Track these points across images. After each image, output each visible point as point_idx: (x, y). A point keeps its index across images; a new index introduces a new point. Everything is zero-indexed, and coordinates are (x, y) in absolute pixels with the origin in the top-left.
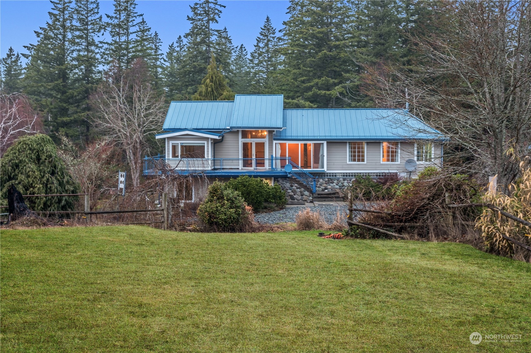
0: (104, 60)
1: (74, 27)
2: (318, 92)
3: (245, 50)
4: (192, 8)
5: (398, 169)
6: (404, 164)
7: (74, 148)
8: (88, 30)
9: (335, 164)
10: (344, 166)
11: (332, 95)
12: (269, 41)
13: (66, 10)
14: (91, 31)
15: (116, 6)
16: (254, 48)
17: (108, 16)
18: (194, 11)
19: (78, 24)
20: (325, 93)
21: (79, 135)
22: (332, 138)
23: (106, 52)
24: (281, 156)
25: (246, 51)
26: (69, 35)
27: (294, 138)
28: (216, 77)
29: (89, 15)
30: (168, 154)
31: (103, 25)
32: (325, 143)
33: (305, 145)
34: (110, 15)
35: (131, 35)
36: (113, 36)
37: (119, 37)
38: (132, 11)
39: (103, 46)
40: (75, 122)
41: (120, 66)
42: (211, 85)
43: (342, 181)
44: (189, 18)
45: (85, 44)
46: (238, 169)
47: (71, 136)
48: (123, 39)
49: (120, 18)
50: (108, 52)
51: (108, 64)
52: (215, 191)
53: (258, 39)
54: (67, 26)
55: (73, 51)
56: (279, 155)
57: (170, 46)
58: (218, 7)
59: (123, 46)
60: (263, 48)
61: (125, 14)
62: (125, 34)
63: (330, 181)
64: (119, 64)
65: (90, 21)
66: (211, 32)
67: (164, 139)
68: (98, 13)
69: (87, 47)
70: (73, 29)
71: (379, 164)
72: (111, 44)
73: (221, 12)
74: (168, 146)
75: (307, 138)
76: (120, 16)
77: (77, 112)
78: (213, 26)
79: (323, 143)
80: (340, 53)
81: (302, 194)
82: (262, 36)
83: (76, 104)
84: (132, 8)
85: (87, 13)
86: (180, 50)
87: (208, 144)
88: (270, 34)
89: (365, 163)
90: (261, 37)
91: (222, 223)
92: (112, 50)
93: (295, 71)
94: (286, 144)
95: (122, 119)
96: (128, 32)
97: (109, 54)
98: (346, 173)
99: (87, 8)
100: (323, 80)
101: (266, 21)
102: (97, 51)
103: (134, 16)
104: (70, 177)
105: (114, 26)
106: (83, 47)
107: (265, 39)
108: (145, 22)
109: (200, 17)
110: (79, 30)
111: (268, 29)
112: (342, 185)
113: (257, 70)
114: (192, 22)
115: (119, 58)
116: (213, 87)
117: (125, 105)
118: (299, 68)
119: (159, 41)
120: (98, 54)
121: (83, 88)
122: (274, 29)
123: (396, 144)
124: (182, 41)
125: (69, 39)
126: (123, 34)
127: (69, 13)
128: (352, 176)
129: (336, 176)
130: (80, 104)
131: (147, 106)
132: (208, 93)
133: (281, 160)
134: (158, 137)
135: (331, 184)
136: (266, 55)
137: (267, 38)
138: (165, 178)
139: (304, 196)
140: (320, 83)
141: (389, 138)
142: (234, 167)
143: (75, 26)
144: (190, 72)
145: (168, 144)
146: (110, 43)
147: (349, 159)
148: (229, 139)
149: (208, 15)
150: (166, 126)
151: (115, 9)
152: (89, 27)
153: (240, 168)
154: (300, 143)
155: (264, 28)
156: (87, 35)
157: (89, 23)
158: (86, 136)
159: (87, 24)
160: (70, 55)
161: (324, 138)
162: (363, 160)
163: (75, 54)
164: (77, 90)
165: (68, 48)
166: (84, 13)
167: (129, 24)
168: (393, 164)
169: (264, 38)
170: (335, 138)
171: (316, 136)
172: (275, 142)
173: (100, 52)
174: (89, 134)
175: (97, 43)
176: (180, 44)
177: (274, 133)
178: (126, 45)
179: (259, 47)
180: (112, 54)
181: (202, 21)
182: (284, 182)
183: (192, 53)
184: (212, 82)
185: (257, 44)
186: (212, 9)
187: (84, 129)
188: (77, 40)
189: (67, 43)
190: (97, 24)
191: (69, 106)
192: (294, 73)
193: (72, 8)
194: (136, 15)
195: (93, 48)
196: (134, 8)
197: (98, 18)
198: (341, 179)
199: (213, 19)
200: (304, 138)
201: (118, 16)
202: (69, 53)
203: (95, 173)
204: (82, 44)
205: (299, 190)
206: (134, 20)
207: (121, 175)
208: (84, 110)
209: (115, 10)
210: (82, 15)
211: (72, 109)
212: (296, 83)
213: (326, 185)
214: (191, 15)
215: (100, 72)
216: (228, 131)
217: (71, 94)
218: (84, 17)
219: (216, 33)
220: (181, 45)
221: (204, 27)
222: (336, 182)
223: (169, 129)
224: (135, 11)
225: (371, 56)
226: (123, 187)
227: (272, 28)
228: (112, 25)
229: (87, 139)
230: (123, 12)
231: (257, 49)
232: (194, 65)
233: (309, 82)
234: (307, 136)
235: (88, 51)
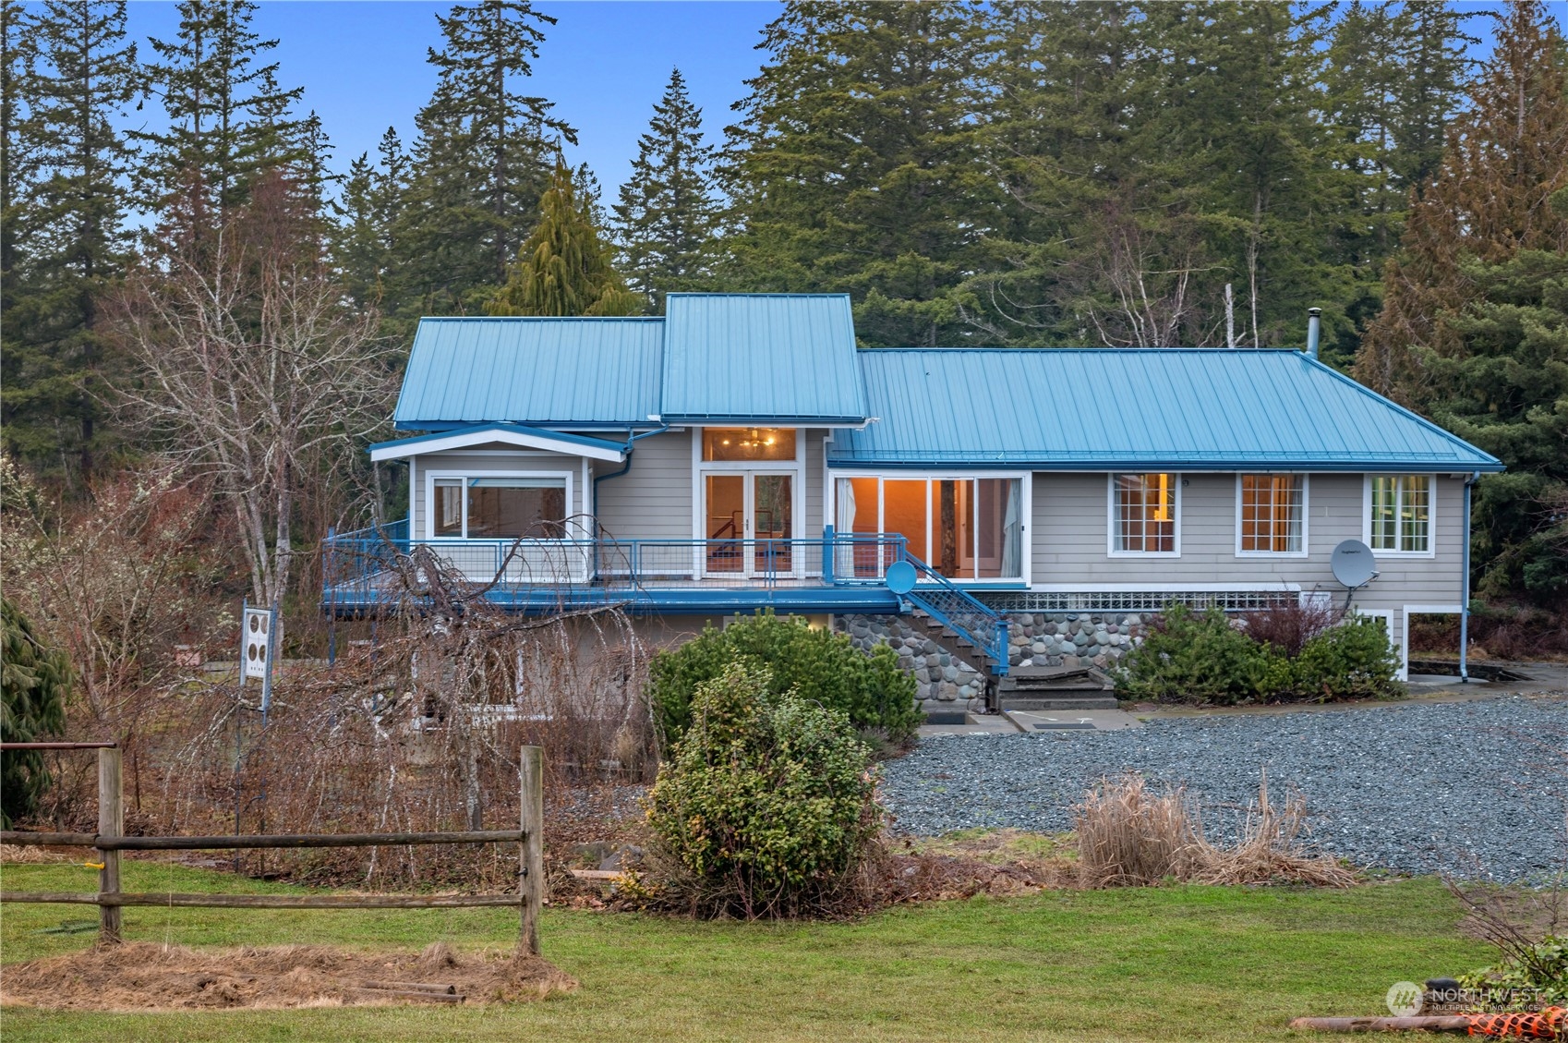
0: (142, 196)
1: (41, 83)
2: (885, 302)
3: (594, 181)
4: (443, 22)
5: (1302, 577)
6: (1329, 558)
7: (40, 499)
8: (91, 92)
9: (1062, 559)
10: (1097, 568)
11: (936, 314)
12: (679, 147)
13: (12, 23)
14: (97, 95)
15: (186, 12)
16: (633, 171)
17: (158, 46)
18: (451, 33)
19: (54, 73)
20: (911, 310)
21: (58, 451)
22: (1053, 458)
23: (152, 168)
24: (856, 528)
25: (596, 186)
26: (23, 111)
27: (908, 458)
28: (571, 234)
29: (90, 42)
30: (421, 521)
31: (141, 76)
32: (1027, 478)
33: (948, 487)
34: (166, 42)
35: (236, 110)
36: (176, 113)
37: (197, 116)
38: (239, 30)
39: (139, 149)
40: (45, 403)
41: (199, 214)
42: (557, 266)
43: (1089, 625)
44: (433, 58)
45: (77, 140)
46: (688, 578)
47: (32, 454)
48: (210, 122)
49: (199, 54)
50: (159, 168)
51: (158, 207)
52: (731, 710)
53: (644, 140)
54: (14, 78)
55: (35, 164)
56: (847, 527)
57: (354, 165)
58: (530, 20)
59: (210, 148)
60: (661, 171)
61: (217, 40)
62: (215, 108)
63: (1044, 624)
64: (197, 208)
65: (94, 63)
66: (508, 104)
67: (404, 461)
68: (121, 33)
69: (87, 149)
70: (39, 87)
71: (1230, 558)
72: (169, 142)
73: (541, 37)
74: (421, 491)
75: (958, 458)
76: (199, 45)
77: (50, 372)
78: (513, 83)
79: (1018, 481)
80: (961, 172)
81: (936, 674)
82: (658, 133)
83: (47, 346)
84: (240, 21)
85: (85, 36)
86: (392, 175)
87: (577, 481)
88: (683, 126)
89: (1177, 553)
90: (656, 135)
91: (777, 868)
92: (172, 159)
93: (807, 232)
94: (875, 481)
95: (221, 390)
96: (226, 103)
97: (160, 174)
98: (1105, 594)
99: (86, 19)
100: (902, 265)
101: (671, 83)
102: (118, 164)
103: (248, 48)
104: (23, 627)
105: (180, 78)
106: (72, 150)
107: (667, 143)
108: (275, 83)
109: (470, 55)
110: (58, 92)
111: (678, 111)
112: (1086, 639)
113: (641, 240)
114: (443, 69)
115: (198, 187)
116: (563, 271)
117: (231, 338)
118: (820, 224)
119: (324, 143)
120: (124, 175)
121: (71, 288)
122: (696, 109)
123: (1297, 480)
124: (397, 144)
125: (22, 121)
126: (210, 106)
127: (22, 33)
128: (1126, 604)
129: (1063, 605)
130: (62, 343)
131: (314, 342)
132: (545, 294)
133: (856, 544)
134: (378, 455)
135: (1046, 637)
136: (672, 193)
137: (674, 138)
138: (445, 630)
139: (942, 683)
140: (892, 274)
141: (1269, 459)
142: (673, 572)
143: (44, 79)
144: (436, 241)
145: (421, 481)
146: (164, 137)
147: (1116, 540)
148: (653, 460)
149: (497, 47)
150: (407, 410)
151: (182, 19)
152: (93, 84)
153: (696, 578)
154: (931, 479)
155: (662, 106)
156: (84, 108)
157: (94, 69)
158: (79, 452)
159: (84, 73)
160: (27, 176)
161: (1023, 458)
162: (1168, 545)
163: (44, 175)
164: (49, 297)
165: (21, 151)
166: (74, 33)
167: (230, 72)
168: (1282, 561)
169: (663, 138)
170: (1066, 458)
171: (990, 452)
172: (832, 474)
173: (128, 166)
174: (91, 446)
175: (119, 137)
176: (392, 154)
177: (826, 439)
178: (218, 143)
179: (649, 167)
180: (172, 174)
181: (479, 67)
182: (868, 630)
183: (444, 175)
184: (559, 253)
185: (642, 157)
186: (511, 28)
187: (75, 429)
188: (50, 127)
189: (14, 136)
190: (119, 70)
191: (24, 351)
192: (804, 241)
193: (32, 17)
194: (253, 42)
195: (104, 154)
196: (247, 19)
197: (124, 53)
198: (1083, 617)
199: (515, 62)
200: (945, 458)
201: (192, 46)
202: (24, 170)
203: (129, 602)
204: (66, 142)
205: (921, 659)
206: (245, 60)
207: (254, 620)
208: (75, 364)
209: (184, 25)
210: (69, 41)
211: (33, 360)
212: (808, 273)
213: (1027, 641)
214: (442, 45)
215: (128, 235)
216: (654, 431)
217: (29, 311)
218: (76, 50)
219: (526, 109)
220: (396, 156)
221: (483, 89)
222: (1063, 627)
223: (417, 422)
224: (251, 28)
225: (1082, 179)
226: (262, 674)
227: (691, 108)
228: (170, 73)
229: (87, 462)
230: (211, 30)
231: (640, 174)
232: (452, 214)
233: (852, 272)
234: (954, 452)
235: (89, 163)
